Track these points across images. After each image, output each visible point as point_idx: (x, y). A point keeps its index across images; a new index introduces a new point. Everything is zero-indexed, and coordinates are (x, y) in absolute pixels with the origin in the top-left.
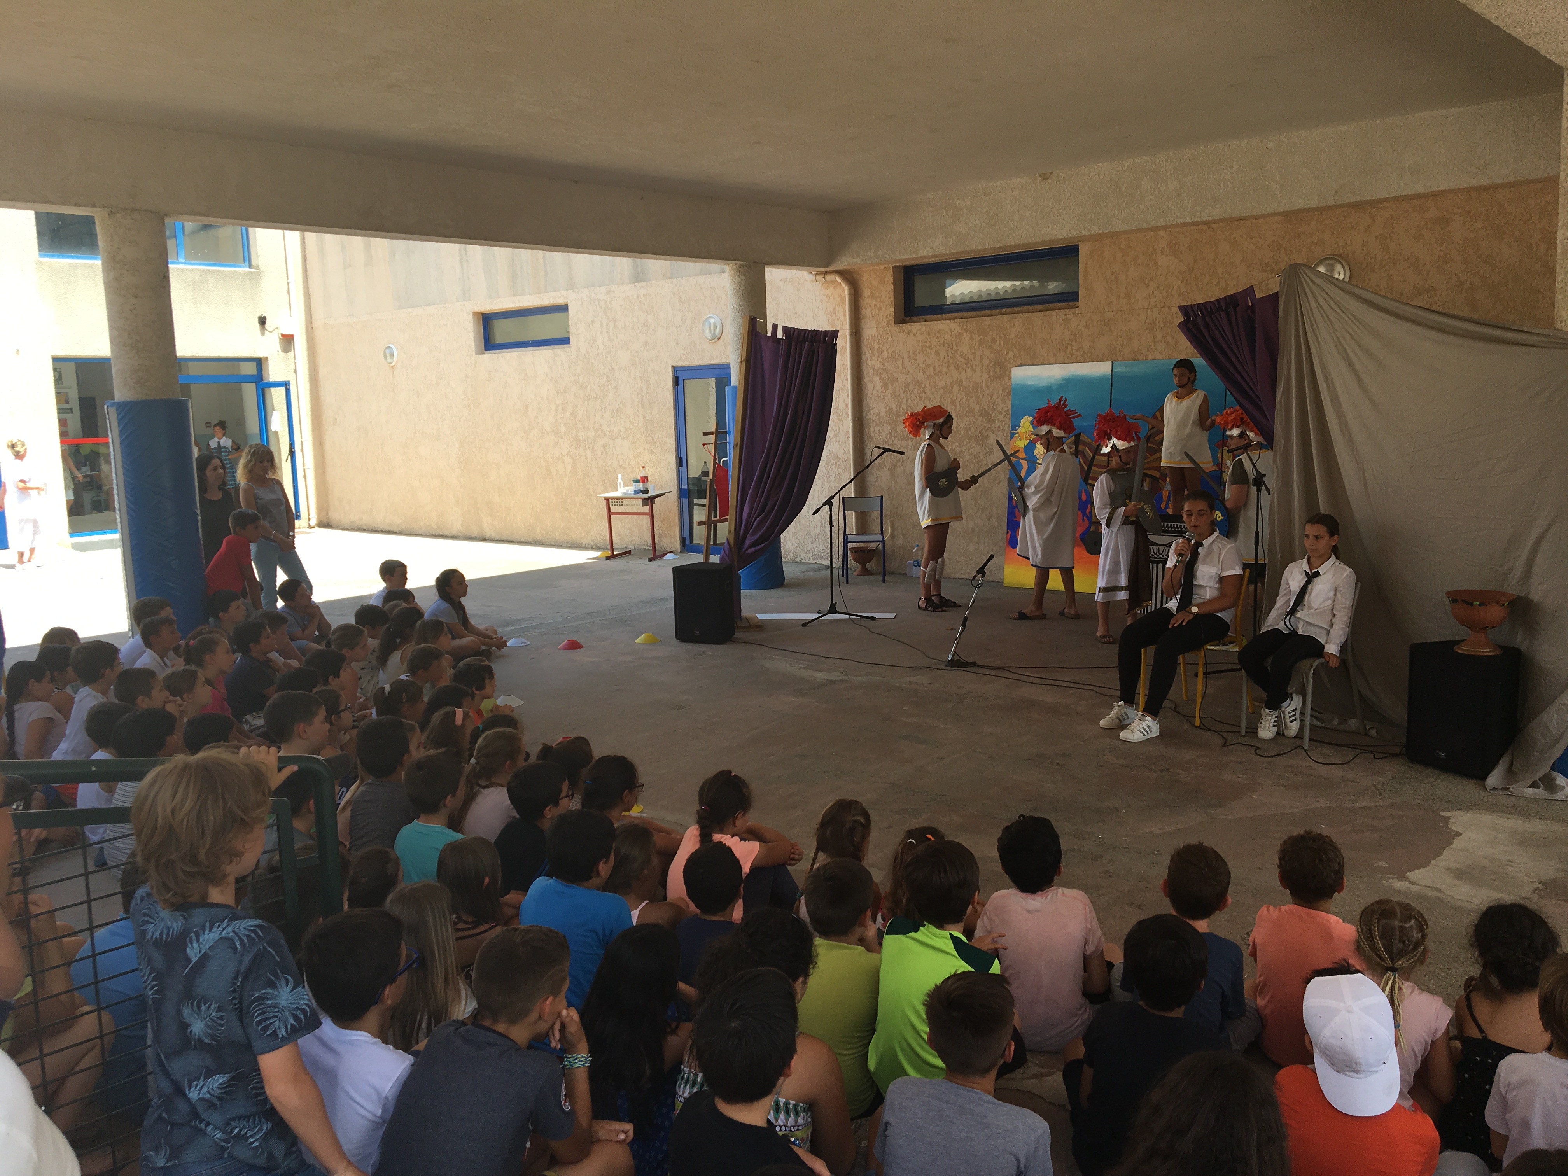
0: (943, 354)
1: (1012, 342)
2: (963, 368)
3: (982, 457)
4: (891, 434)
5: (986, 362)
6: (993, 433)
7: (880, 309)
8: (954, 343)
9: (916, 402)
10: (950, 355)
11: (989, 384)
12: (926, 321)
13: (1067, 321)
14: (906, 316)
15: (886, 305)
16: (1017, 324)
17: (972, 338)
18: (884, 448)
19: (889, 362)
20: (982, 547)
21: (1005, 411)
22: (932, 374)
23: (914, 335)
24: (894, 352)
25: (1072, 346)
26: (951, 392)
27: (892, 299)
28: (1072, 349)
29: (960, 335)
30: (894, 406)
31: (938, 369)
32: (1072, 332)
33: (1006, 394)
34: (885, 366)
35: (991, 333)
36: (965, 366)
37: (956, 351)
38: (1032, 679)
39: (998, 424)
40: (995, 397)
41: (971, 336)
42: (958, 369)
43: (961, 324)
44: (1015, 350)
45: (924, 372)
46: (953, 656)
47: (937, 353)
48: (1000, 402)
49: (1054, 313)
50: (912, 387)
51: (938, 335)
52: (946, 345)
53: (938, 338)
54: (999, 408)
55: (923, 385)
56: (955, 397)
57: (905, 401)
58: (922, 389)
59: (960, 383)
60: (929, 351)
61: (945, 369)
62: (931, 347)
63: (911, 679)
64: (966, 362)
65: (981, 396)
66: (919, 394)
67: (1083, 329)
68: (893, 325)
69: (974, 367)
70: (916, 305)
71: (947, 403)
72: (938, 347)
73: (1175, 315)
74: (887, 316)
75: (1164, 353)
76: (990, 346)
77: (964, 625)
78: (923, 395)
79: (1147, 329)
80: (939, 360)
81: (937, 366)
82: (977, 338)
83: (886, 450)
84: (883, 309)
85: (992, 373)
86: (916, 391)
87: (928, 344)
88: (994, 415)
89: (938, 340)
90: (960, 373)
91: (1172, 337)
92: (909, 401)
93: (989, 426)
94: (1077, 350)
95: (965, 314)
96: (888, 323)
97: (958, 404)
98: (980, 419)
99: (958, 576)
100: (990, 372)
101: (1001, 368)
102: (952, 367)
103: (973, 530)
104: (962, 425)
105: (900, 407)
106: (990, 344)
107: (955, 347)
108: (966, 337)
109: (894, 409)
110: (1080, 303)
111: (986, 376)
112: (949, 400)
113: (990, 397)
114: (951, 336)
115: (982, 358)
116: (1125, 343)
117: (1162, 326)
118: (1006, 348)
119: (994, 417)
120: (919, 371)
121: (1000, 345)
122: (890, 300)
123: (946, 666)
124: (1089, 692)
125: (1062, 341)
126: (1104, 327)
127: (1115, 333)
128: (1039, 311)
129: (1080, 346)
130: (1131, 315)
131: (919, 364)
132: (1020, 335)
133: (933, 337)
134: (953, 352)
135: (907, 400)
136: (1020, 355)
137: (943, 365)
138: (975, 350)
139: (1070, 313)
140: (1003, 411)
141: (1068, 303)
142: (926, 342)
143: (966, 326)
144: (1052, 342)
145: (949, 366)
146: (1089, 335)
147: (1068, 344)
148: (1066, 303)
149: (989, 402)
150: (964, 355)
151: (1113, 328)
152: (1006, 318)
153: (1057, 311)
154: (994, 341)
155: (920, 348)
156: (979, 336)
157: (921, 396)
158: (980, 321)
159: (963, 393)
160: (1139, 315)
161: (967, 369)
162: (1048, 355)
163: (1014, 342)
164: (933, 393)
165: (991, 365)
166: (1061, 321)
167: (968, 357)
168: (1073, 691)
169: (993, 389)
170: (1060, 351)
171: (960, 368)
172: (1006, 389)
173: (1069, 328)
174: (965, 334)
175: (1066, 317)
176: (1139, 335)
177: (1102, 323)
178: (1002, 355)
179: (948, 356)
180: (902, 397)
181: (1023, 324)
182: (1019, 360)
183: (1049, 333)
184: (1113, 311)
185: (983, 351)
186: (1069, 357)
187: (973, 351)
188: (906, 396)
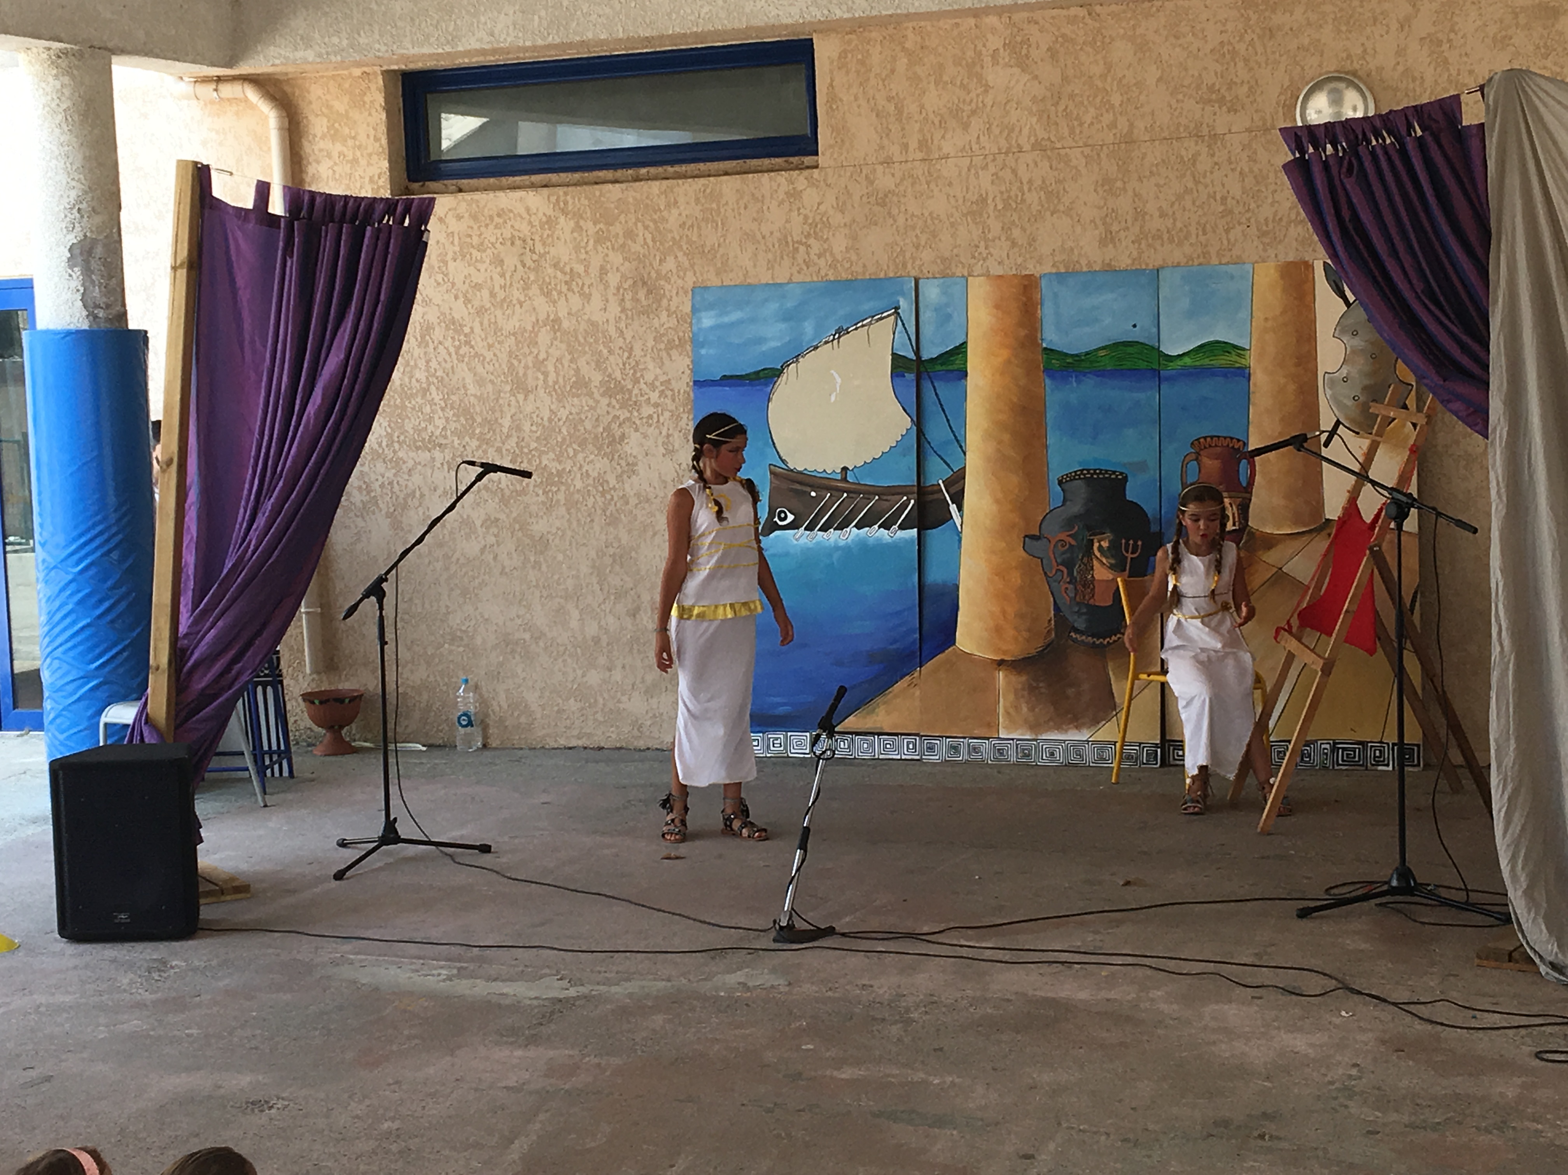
0: (511, 261)
1: (673, 238)
2: (560, 293)
3: (613, 482)
4: (389, 436)
5: (613, 279)
6: (637, 430)
7: (355, 161)
8: (537, 238)
9: (449, 366)
10: (529, 263)
11: (622, 325)
12: (461, 191)
13: (794, 195)
14: (411, 179)
15: (370, 155)
16: (681, 200)
17: (578, 228)
20: (617, 675)
22: (488, 305)
25: (808, 246)
27: (384, 141)
29: (550, 222)
31: (501, 295)
32: (806, 217)
33: (663, 346)
35: (622, 218)
36: (564, 288)
37: (542, 256)
38: (988, 954)
39: (647, 411)
40: (637, 352)
41: (577, 223)
42: (548, 294)
43: (553, 199)
44: (680, 254)
45: (467, 301)
46: (790, 917)
47: (498, 261)
48: (651, 366)
49: (765, 177)
50: (438, 333)
51: (497, 220)
52: (518, 242)
53: (496, 227)
54: (649, 377)
55: (467, 330)
56: (542, 356)
57: (422, 364)
58: (462, 338)
59: (555, 323)
60: (476, 253)
61: (517, 294)
62: (481, 248)
64: (568, 278)
65: (605, 351)
66: (458, 348)
67: (831, 212)
69: (586, 290)
70: (434, 157)
71: (526, 367)
72: (498, 245)
73: (1026, 188)
74: (371, 180)
75: (1006, 262)
76: (623, 246)
77: (803, 846)
78: (464, 350)
79: (968, 213)
80: (503, 275)
81: (497, 289)
82: (590, 228)
84: (363, 162)
85: (628, 304)
86: (448, 343)
87: (475, 240)
88: (635, 391)
89: (498, 232)
90: (555, 302)
91: (1024, 230)
92: (434, 364)
93: (624, 414)
94: (819, 256)
97: (551, 368)
98: (605, 401)
99: (562, 742)
100: (623, 300)
101: (650, 292)
102: (535, 290)
103: (597, 640)
104: (563, 413)
106: (621, 241)
107: (539, 248)
108: (565, 224)
110: (821, 159)
111: (614, 309)
112: (530, 359)
113: (626, 354)
114: (530, 223)
115: (603, 271)
116: (923, 243)
117: (1000, 207)
118: (658, 249)
119: (636, 395)
120: (456, 298)
121: (646, 243)
122: (377, 144)
123: (775, 940)
124: (1149, 972)
125: (786, 237)
126: (877, 209)
127: (901, 220)
128: (726, 174)
129: (826, 246)
130: (933, 186)
131: (453, 284)
132: (689, 223)
133: (487, 226)
134: (535, 257)
135: (428, 362)
136: (692, 266)
137: (511, 284)
138: (587, 253)
139: (800, 179)
140: (657, 384)
141: (791, 159)
142: (470, 236)
143: (566, 203)
144: (764, 237)
145: (526, 287)
146: (845, 225)
147: (800, 242)
148: (784, 159)
149: (624, 365)
150: (562, 265)
151: (895, 211)
152: (655, 187)
153: (772, 174)
154: (630, 234)
155: (457, 249)
156: (595, 224)
157: (462, 352)
158: (597, 193)
159: (563, 346)
160: (950, 184)
161: (570, 294)
162: (755, 266)
163: (678, 238)
164: (490, 346)
165: (626, 286)
166: (781, 195)
167: (571, 270)
168: (1105, 972)
169: (633, 337)
170: (782, 258)
171: (554, 293)
172: (662, 335)
173: (799, 209)
174: (562, 219)
175: (791, 187)
176: (952, 225)
177: (872, 200)
178: (651, 264)
179: (524, 266)
180: (416, 354)
181: (697, 200)
182: (690, 274)
183: (755, 220)
184: (893, 175)
185: (607, 255)
186: (801, 269)
187: (583, 256)
188: (425, 353)
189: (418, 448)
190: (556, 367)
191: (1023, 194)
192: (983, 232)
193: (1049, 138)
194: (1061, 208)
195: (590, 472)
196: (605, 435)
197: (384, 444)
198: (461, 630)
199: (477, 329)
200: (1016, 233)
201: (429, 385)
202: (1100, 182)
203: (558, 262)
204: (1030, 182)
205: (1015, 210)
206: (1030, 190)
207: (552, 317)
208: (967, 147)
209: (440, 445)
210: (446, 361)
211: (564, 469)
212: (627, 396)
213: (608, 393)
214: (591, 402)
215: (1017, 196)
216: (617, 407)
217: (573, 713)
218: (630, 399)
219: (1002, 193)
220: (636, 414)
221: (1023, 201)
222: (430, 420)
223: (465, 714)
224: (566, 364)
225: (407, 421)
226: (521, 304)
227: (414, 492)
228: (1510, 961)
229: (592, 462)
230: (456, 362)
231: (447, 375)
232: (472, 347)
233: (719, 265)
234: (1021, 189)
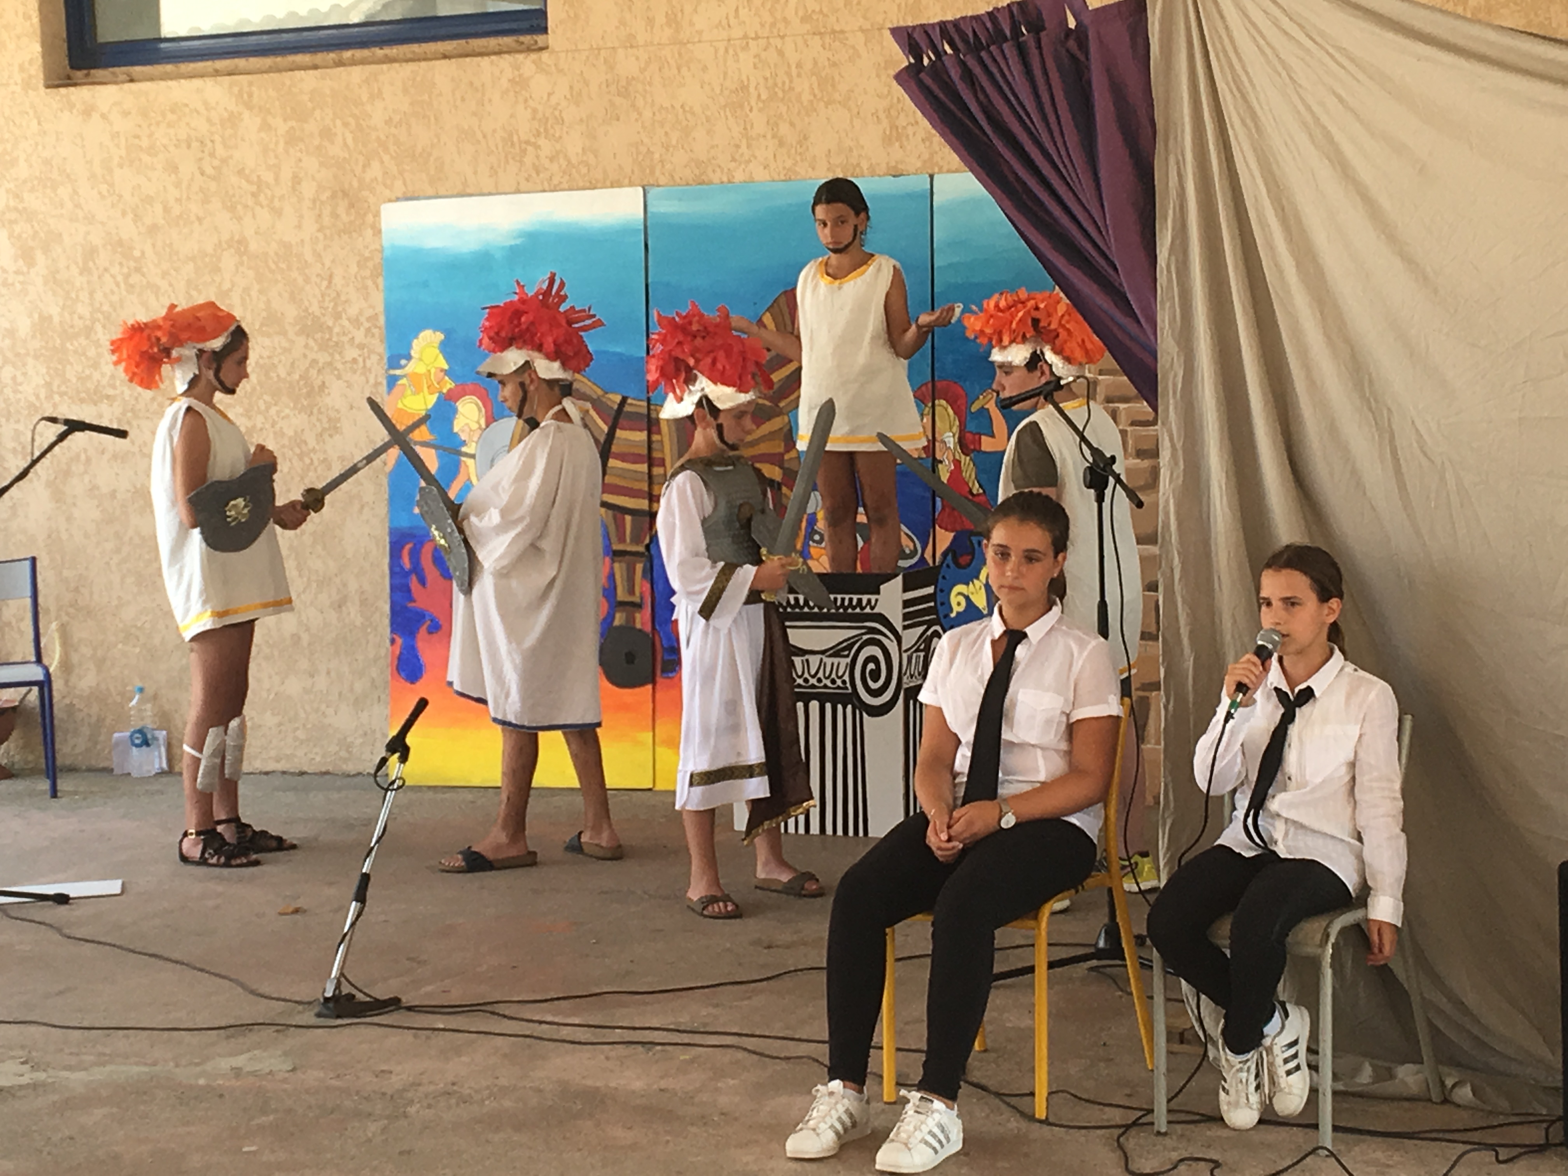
0: (187, 168)
1: (378, 138)
2: (246, 206)
3: (312, 443)
4: (48, 385)
5: (308, 189)
6: (339, 377)
7: (4, 47)
8: (217, 138)
10: (209, 171)
11: (320, 247)
12: (132, 80)
13: (520, 83)
14: (73, 67)
16: (387, 90)
17: (265, 127)
18: (67, 422)
19: (32, 190)
21: (369, 319)
22: (162, 223)
23: (103, 116)
24: (47, 162)
25: (537, 147)
26: (216, 270)
27: (36, 20)
28: (538, 157)
29: (232, 120)
30: (54, 311)
31: (176, 210)
32: (535, 111)
33: (367, 273)
34: (22, 201)
35: (317, 113)
36: (250, 203)
37: (224, 161)
38: (565, 1032)
39: (351, 353)
40: (338, 281)
42: (232, 209)
43: (236, 90)
44: (386, 158)
45: (137, 218)
46: (338, 986)
47: (173, 168)
48: (354, 296)
49: (485, 62)
51: (170, 117)
52: (195, 144)
53: (169, 125)
54: (353, 311)
55: (137, 254)
56: (227, 286)
57: (84, 296)
58: (132, 264)
59: (240, 245)
60: (146, 158)
61: (195, 209)
62: (152, 151)
63: (240, 1061)
64: (254, 188)
65: (300, 280)
66: (127, 277)
67: (564, 105)
68: (42, 89)
69: (277, 204)
70: (101, 39)
72: (172, 149)
73: (794, 73)
74: (22, 68)
75: (773, 165)
76: (319, 147)
77: (361, 897)
78: (135, 279)
79: (727, 104)
80: (178, 185)
81: (172, 202)
82: (282, 127)
83: (74, 426)
84: (11, 45)
85: (327, 220)
86: (115, 270)
87: (145, 143)
88: (336, 330)
89: (172, 131)
90: (239, 219)
91: (792, 124)
92: (99, 296)
93: (323, 358)
94: (552, 159)
95: (241, 63)
96: (27, 85)
98: (301, 341)
100: (320, 215)
101: (352, 205)
102: (216, 205)
103: (296, 639)
105: (72, 313)
106: (316, 142)
107: (220, 151)
108: (250, 122)
109: (56, 319)
110: (552, 39)
111: (310, 226)
113: (325, 283)
114: (209, 120)
115: (296, 180)
116: (674, 142)
117: (763, 97)
118: (361, 153)
119: (338, 334)
120: (124, 213)
121: (345, 144)
122: (28, 23)
123: (319, 1015)
124: (740, 1055)
125: (511, 135)
126: (618, 100)
127: (647, 114)
128: (445, 57)
129: (558, 147)
130: (684, 70)
131: (120, 196)
132: (397, 118)
133: (158, 124)
134: (216, 163)
135: (91, 294)
136: (401, 173)
137: (188, 198)
138: (276, 157)
139: (527, 62)
140: (362, 319)
141: (522, 38)
142: (137, 137)
143: (250, 95)
144: (485, 137)
145: (206, 201)
146: (581, 120)
147: (528, 142)
148: (515, 38)
149: (323, 296)
150: (247, 172)
151: (640, 102)
152: (356, 73)
153: (493, 57)
154: (327, 134)
155: (123, 153)
156: (285, 120)
157: (131, 281)
158: (288, 82)
159: (251, 273)
160: (705, 69)
161: (258, 209)
162: (475, 173)
163: (383, 137)
164: (165, 274)
165: (324, 197)
166: (504, 83)
167: (259, 177)
168: (685, 1055)
169: (333, 261)
170: (507, 162)
171: (239, 207)
172: (367, 259)
173: (526, 101)
174: (246, 114)
175: (516, 73)
176: (708, 120)
177: (613, 88)
178: (353, 171)
179: (202, 174)
180: (78, 284)
181: (405, 91)
182: (399, 184)
183: (475, 114)
184: (637, 59)
185: (300, 160)
186: (530, 176)
187: (272, 161)
188: (89, 282)
189: (82, 401)
190: (242, 299)
191: (791, 82)
192: (745, 129)
193: (821, 11)
194: (837, 96)
195: (285, 430)
196: (302, 383)
197: (42, 396)
198: (135, 626)
199: (149, 252)
200: (784, 129)
201: (93, 323)
202: (883, 65)
203: (243, 169)
204: (799, 65)
205: (782, 100)
206: (799, 75)
207: (237, 238)
208: (724, 22)
209: (108, 397)
210: (113, 292)
211: (254, 426)
212: (327, 336)
213: (305, 331)
214: (286, 344)
215: (784, 83)
216: (316, 348)
217: (270, 728)
218: (330, 339)
219: (766, 79)
220: (337, 357)
221: (791, 89)
222: (96, 366)
223: (140, 731)
224: (254, 293)
225: (69, 367)
226: (200, 220)
227: (78, 456)
228: (1182, 1042)
229: (287, 416)
230: (124, 293)
231: (115, 310)
232: (143, 275)
233: (432, 172)
234: (788, 74)
